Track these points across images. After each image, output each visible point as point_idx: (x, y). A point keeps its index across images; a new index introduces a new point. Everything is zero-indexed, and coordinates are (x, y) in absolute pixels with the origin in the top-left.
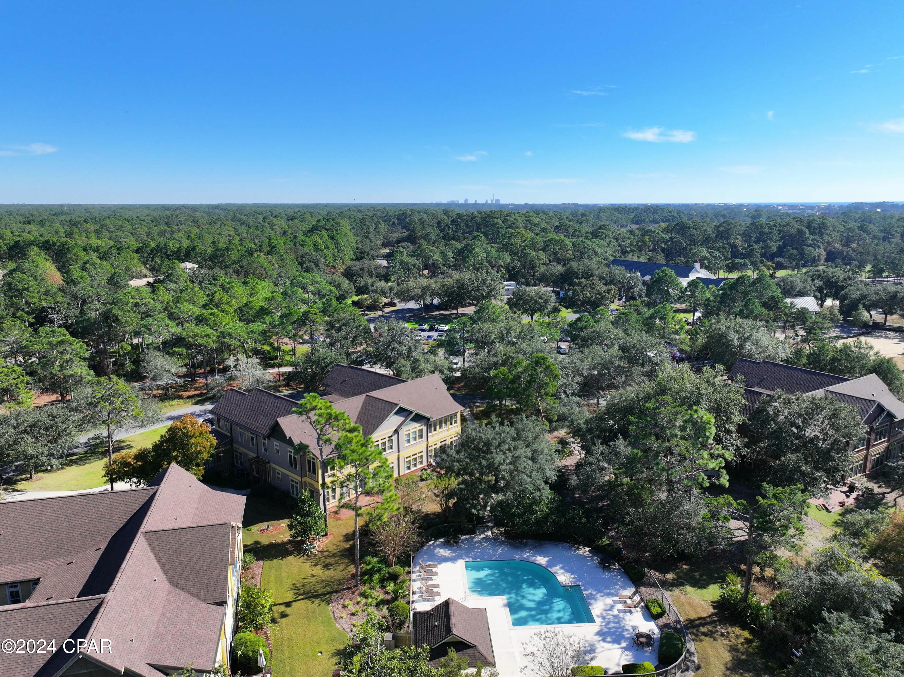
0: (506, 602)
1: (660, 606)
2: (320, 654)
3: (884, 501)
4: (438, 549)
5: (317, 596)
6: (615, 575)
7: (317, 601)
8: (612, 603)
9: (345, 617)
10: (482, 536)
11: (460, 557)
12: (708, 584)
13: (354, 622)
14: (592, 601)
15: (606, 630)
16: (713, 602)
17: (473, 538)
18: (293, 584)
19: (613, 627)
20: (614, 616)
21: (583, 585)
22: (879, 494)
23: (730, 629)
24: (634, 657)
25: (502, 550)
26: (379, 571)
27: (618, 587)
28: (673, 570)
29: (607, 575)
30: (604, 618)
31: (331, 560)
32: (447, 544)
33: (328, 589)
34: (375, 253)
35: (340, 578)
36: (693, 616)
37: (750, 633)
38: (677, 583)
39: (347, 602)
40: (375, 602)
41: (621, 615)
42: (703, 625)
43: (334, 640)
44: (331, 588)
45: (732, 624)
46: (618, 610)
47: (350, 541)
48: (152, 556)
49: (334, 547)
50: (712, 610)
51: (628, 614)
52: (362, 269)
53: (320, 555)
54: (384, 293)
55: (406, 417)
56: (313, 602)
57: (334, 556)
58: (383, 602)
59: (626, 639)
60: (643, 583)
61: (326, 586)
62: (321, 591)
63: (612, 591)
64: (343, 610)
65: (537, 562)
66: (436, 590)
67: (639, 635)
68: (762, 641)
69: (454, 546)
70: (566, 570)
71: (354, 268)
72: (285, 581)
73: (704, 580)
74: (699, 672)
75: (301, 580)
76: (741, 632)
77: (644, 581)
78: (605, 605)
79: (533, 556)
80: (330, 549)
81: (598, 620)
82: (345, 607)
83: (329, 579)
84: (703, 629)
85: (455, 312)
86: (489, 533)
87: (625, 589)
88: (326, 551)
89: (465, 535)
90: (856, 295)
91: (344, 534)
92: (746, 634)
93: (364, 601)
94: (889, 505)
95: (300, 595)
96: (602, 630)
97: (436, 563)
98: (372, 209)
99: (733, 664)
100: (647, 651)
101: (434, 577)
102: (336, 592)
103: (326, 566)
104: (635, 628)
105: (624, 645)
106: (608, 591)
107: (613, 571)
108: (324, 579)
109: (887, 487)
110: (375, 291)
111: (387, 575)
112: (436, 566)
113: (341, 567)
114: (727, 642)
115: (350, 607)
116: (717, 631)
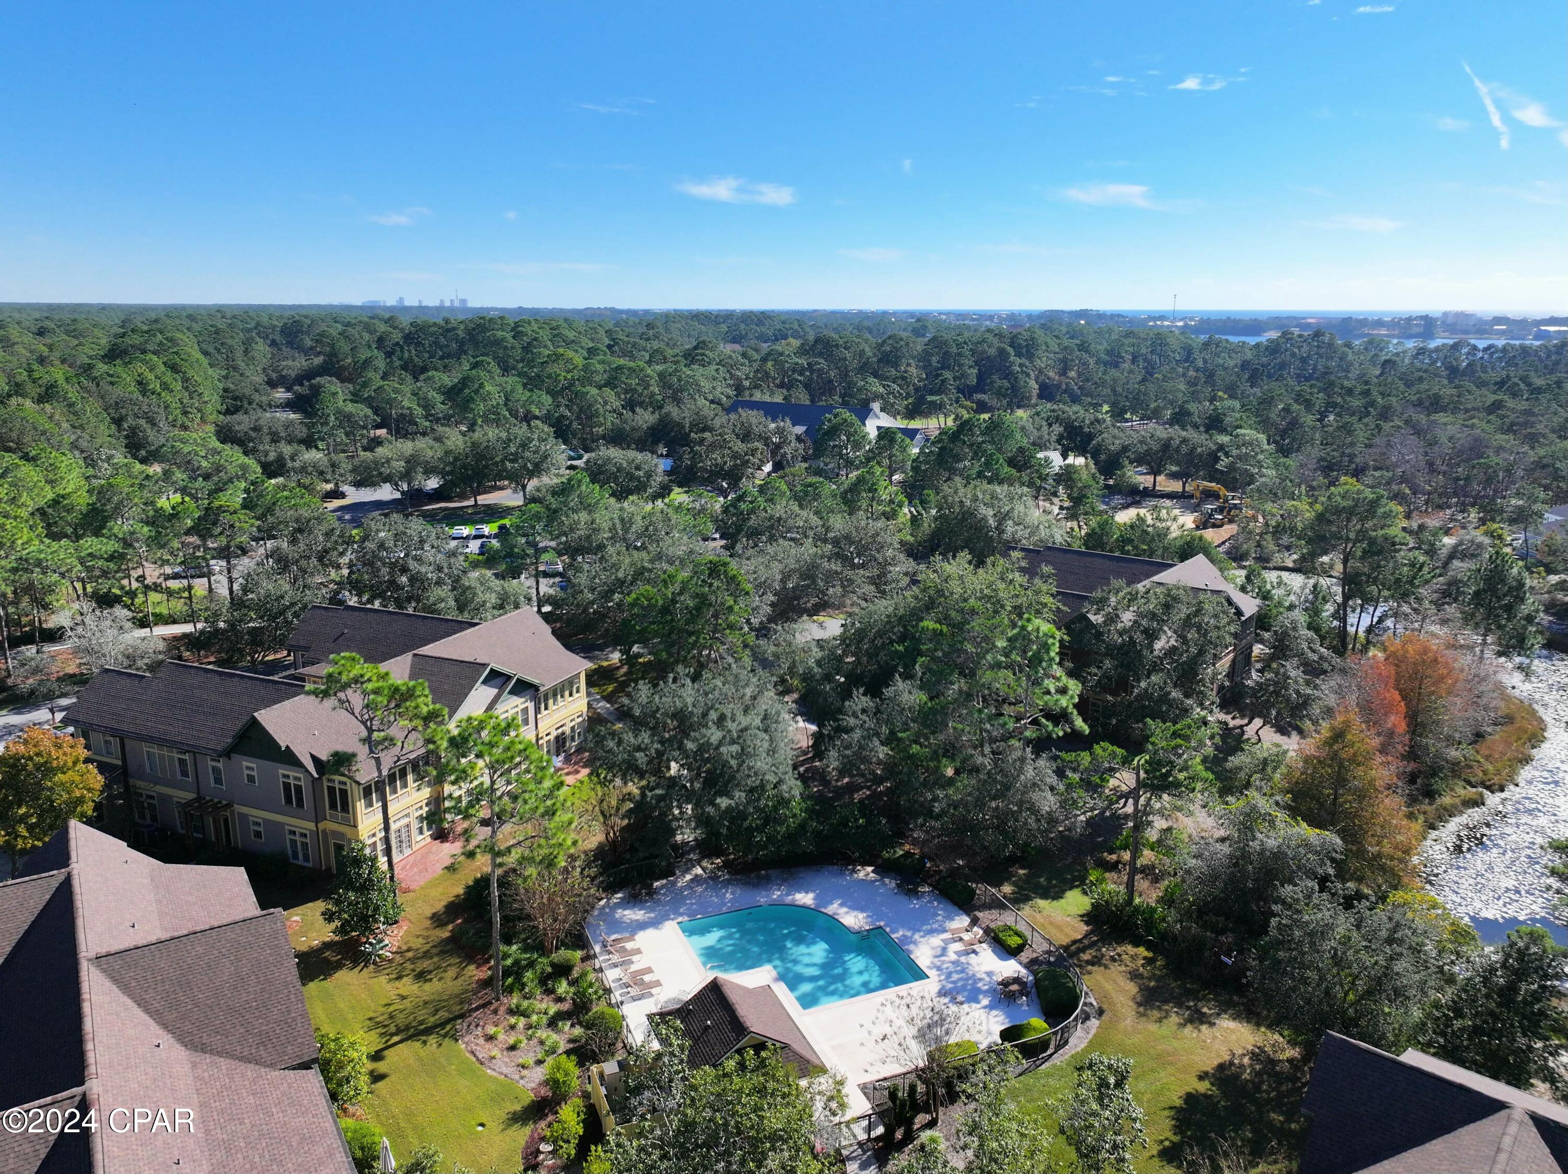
0: (774, 973)
1: (1018, 934)
2: (480, 1128)
3: (1245, 737)
4: (620, 911)
5: (428, 1031)
6: (929, 902)
7: (432, 1040)
8: (942, 944)
9: (499, 1056)
10: (688, 877)
11: (666, 917)
12: (1064, 892)
13: (521, 1061)
14: (911, 947)
15: (950, 986)
16: (1082, 916)
17: (674, 884)
18: (370, 1019)
19: (959, 979)
20: (953, 963)
21: (887, 925)
22: (1235, 728)
23: (1119, 950)
24: (1008, 1016)
25: (732, 893)
26: (531, 964)
27: (940, 918)
28: (1008, 879)
29: (916, 904)
30: (939, 968)
31: (426, 964)
32: (634, 900)
33: (444, 1015)
34: (264, 398)
35: (456, 991)
36: (1065, 941)
37: (1147, 949)
38: (1020, 899)
39: (491, 1030)
40: (545, 1020)
41: (963, 959)
42: (1083, 950)
43: (496, 1099)
44: (449, 1011)
45: (1120, 941)
46: (956, 953)
47: (446, 924)
48: (129, 1002)
49: (420, 940)
50: (1086, 928)
51: (973, 955)
52: (256, 429)
53: (398, 958)
54: (322, 473)
55: (501, 688)
56: (425, 1042)
57: (426, 955)
58: (560, 1016)
59: (985, 993)
60: (974, 905)
61: (437, 1011)
62: (432, 1020)
63: (935, 926)
64: (488, 1046)
65: (801, 903)
66: (647, 978)
67: (1005, 983)
68: (1167, 957)
69: (646, 901)
70: (849, 907)
71: (237, 428)
72: (351, 1016)
73: (1055, 886)
74: (1104, 1017)
75: (382, 1009)
76: (1135, 950)
77: (976, 902)
78: (933, 948)
79: (788, 894)
80: (414, 946)
81: (933, 973)
82: (490, 1038)
83: (436, 997)
84: (1086, 956)
85: (471, 502)
86: (699, 871)
87: (953, 920)
88: (409, 950)
89: (657, 880)
90: (1115, 447)
91: (429, 915)
92: (1142, 951)
93: (522, 1022)
94: (1253, 741)
95: (392, 1035)
96: (943, 987)
97: (627, 935)
98: (219, 315)
99: (1143, 995)
100: (1022, 1005)
101: (635, 958)
102: (462, 1016)
103: (421, 976)
104: (990, 974)
105: (985, 1002)
106: (929, 927)
107: (922, 897)
108: (427, 998)
109: (1242, 717)
110: (303, 469)
111: (549, 969)
112: (631, 938)
113: (451, 973)
114: (1123, 968)
115: (501, 1037)
116: (1103, 956)
